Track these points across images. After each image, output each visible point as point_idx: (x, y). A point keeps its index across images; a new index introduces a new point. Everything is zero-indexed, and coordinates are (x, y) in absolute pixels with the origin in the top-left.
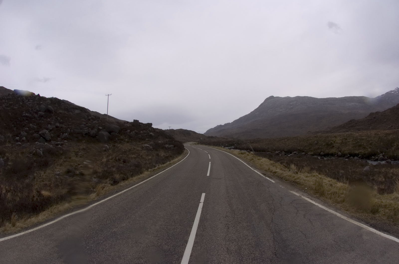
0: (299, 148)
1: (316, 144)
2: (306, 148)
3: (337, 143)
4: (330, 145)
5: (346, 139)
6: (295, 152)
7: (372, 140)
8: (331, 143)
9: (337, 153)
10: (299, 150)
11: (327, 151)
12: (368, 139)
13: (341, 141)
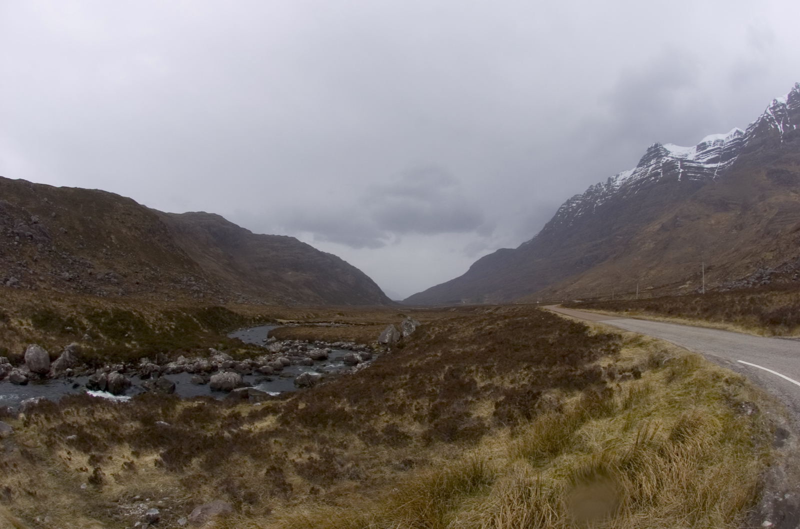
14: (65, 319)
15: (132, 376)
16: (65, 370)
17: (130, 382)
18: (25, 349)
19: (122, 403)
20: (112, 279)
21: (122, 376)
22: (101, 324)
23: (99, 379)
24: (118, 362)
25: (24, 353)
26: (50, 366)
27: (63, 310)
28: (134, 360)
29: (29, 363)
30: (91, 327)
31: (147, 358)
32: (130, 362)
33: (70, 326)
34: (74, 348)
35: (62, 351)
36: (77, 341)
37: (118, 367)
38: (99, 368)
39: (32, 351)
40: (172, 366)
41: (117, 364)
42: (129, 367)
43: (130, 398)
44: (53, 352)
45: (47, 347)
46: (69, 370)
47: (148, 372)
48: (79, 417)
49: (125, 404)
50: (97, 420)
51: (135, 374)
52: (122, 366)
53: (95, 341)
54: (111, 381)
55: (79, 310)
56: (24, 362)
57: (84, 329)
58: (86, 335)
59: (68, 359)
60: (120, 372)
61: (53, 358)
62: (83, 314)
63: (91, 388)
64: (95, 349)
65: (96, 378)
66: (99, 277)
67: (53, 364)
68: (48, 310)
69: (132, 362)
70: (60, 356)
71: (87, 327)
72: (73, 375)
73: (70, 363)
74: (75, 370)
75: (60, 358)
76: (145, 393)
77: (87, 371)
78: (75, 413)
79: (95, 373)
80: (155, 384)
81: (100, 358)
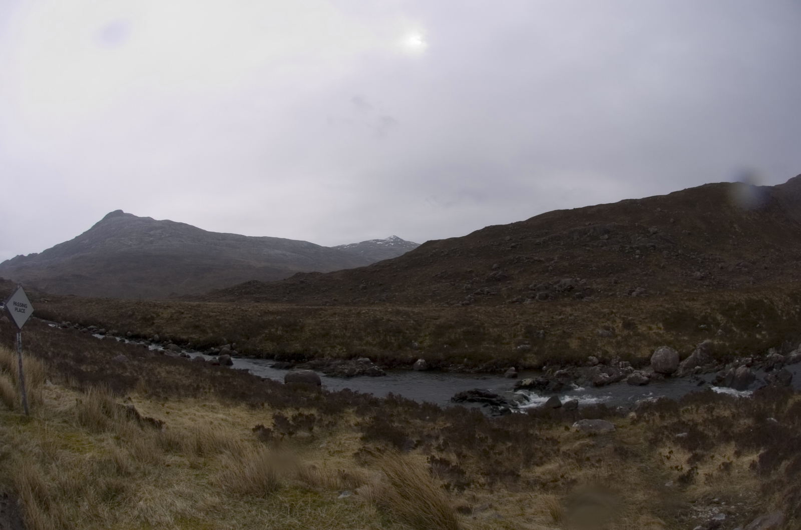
0: (101, 320)
1: (130, 316)
2: (112, 322)
3: (163, 318)
4: (148, 320)
5: (183, 313)
6: (92, 327)
7: (226, 320)
8: (152, 316)
9: (153, 335)
10: (100, 323)
11: (139, 330)
12: (218, 317)
13: (169, 316)
14: (699, 318)
15: (758, 369)
16: (694, 368)
17: (755, 375)
18: (652, 352)
19: (743, 399)
20: (743, 269)
21: (749, 370)
22: (735, 318)
23: (727, 375)
24: (748, 355)
25: (651, 356)
26: (678, 366)
27: (697, 309)
28: (762, 352)
29: (655, 364)
30: (725, 322)
31: (774, 348)
32: (759, 354)
33: (705, 324)
34: (706, 345)
35: (693, 350)
36: (710, 338)
37: (747, 361)
38: (728, 363)
39: (661, 353)
40: (794, 354)
41: (746, 357)
42: (756, 360)
43: (752, 392)
44: (684, 351)
45: (677, 347)
46: (698, 367)
47: (772, 364)
48: (696, 415)
49: (746, 399)
50: (715, 417)
51: (761, 367)
52: (751, 359)
53: (728, 336)
54: (738, 375)
55: (713, 306)
56: (650, 363)
57: (718, 325)
58: (720, 330)
59: (698, 357)
60: (748, 366)
61: (681, 358)
62: (717, 310)
63: (715, 385)
64: (727, 344)
65: (724, 374)
66: (730, 270)
67: (681, 363)
68: (681, 311)
69: (760, 354)
70: (690, 354)
71: (721, 322)
72: (700, 373)
73: (700, 361)
74: (704, 367)
75: (690, 357)
76: (765, 386)
77: (716, 367)
78: (694, 411)
79: (724, 368)
80: (776, 376)
81: (731, 353)
